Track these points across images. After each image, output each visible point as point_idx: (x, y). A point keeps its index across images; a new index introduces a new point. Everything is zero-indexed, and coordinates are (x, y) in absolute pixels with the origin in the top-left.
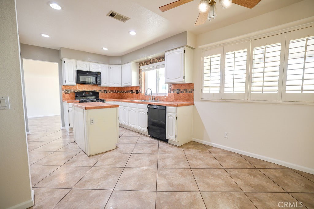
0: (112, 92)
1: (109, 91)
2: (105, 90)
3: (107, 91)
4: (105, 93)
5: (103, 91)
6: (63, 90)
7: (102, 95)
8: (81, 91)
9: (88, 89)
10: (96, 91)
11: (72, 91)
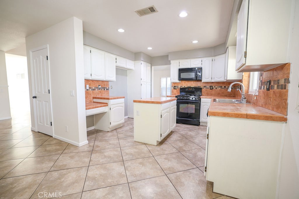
0: (220, 88)
1: (216, 87)
2: (211, 86)
3: (213, 87)
4: (210, 89)
5: (208, 87)
6: (172, 87)
7: (206, 92)
8: (186, 87)
9: (192, 85)
10: (200, 87)
11: (179, 87)
